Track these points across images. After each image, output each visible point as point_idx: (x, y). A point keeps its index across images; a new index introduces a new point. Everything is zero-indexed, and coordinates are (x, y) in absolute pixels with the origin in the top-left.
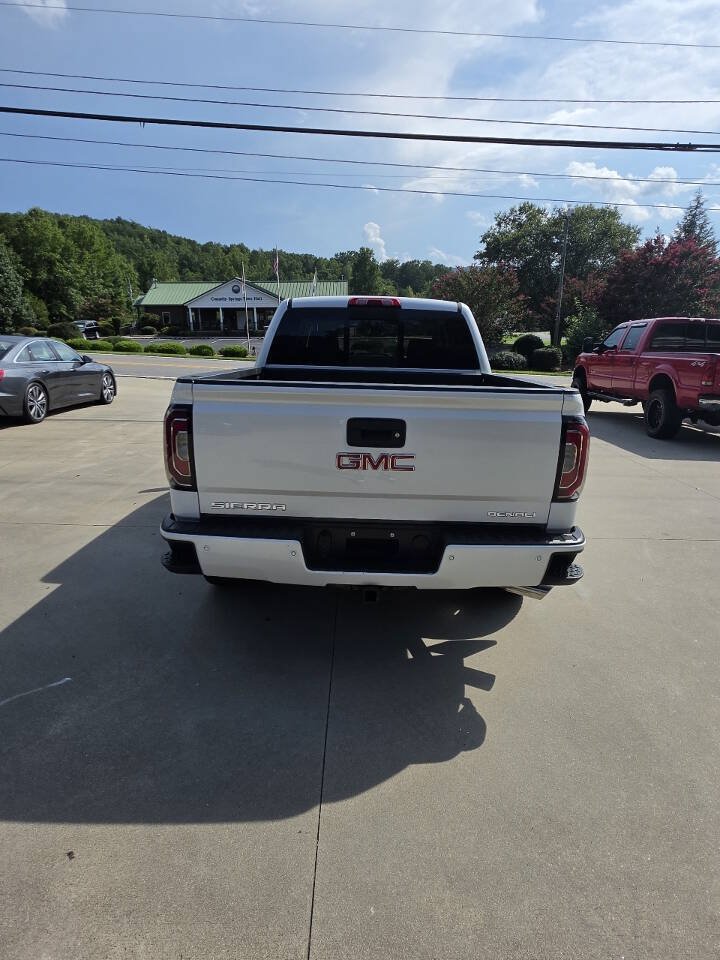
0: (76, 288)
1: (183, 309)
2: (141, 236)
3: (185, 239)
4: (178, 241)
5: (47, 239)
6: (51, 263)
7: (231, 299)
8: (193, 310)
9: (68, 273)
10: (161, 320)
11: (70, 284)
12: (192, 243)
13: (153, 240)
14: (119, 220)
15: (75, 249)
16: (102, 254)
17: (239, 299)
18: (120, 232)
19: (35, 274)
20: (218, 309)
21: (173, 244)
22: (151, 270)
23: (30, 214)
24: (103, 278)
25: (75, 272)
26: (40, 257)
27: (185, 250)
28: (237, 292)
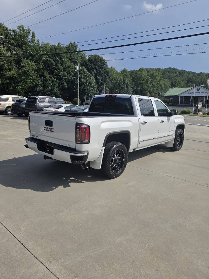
0: (148, 91)
1: (177, 97)
2: (176, 73)
3: (192, 72)
4: (189, 73)
5: (142, 77)
6: (142, 84)
7: (196, 93)
8: (181, 97)
9: (146, 87)
10: (169, 101)
11: (147, 90)
12: (194, 73)
13: (180, 73)
14: (170, 68)
15: (150, 79)
16: (158, 80)
17: (199, 93)
18: (169, 72)
19: (137, 87)
20: (190, 97)
21: (187, 74)
22: (175, 83)
23: (139, 70)
24: (157, 87)
25: (148, 86)
26: (139, 83)
27: (191, 76)
28: (198, 90)
